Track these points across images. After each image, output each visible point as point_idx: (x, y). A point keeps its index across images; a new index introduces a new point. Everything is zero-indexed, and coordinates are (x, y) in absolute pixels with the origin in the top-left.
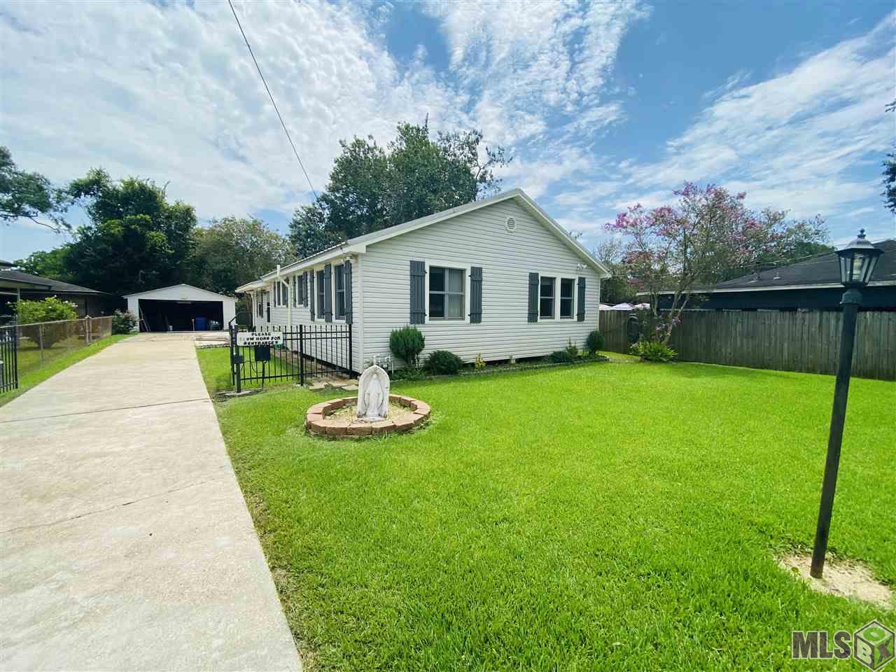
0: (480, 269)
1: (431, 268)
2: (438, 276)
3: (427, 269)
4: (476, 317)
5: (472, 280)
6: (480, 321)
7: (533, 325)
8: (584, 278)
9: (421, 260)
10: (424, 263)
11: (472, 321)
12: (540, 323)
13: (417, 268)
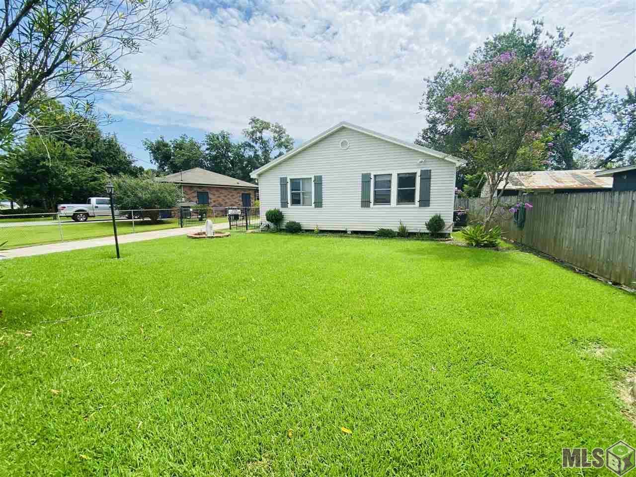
0: (321, 177)
1: (291, 180)
2: (296, 184)
3: (289, 181)
4: (319, 204)
5: (315, 184)
6: (321, 207)
7: (365, 210)
8: (430, 170)
9: (285, 176)
10: (287, 178)
11: (316, 207)
12: (372, 208)
13: (283, 181)
